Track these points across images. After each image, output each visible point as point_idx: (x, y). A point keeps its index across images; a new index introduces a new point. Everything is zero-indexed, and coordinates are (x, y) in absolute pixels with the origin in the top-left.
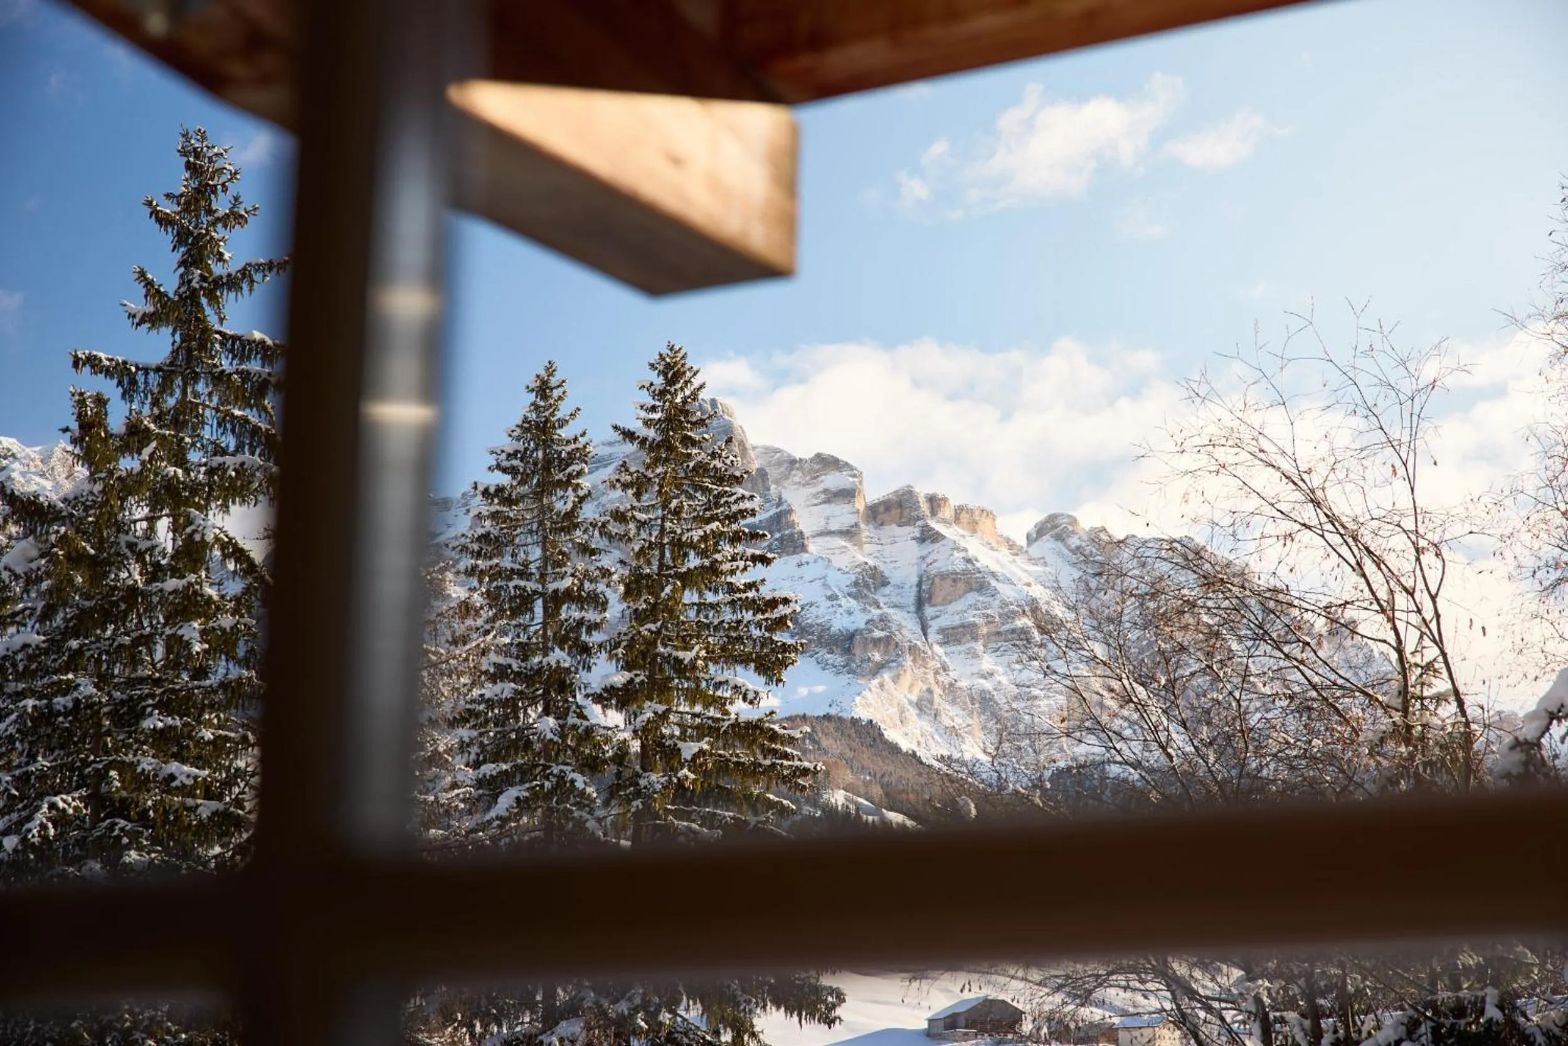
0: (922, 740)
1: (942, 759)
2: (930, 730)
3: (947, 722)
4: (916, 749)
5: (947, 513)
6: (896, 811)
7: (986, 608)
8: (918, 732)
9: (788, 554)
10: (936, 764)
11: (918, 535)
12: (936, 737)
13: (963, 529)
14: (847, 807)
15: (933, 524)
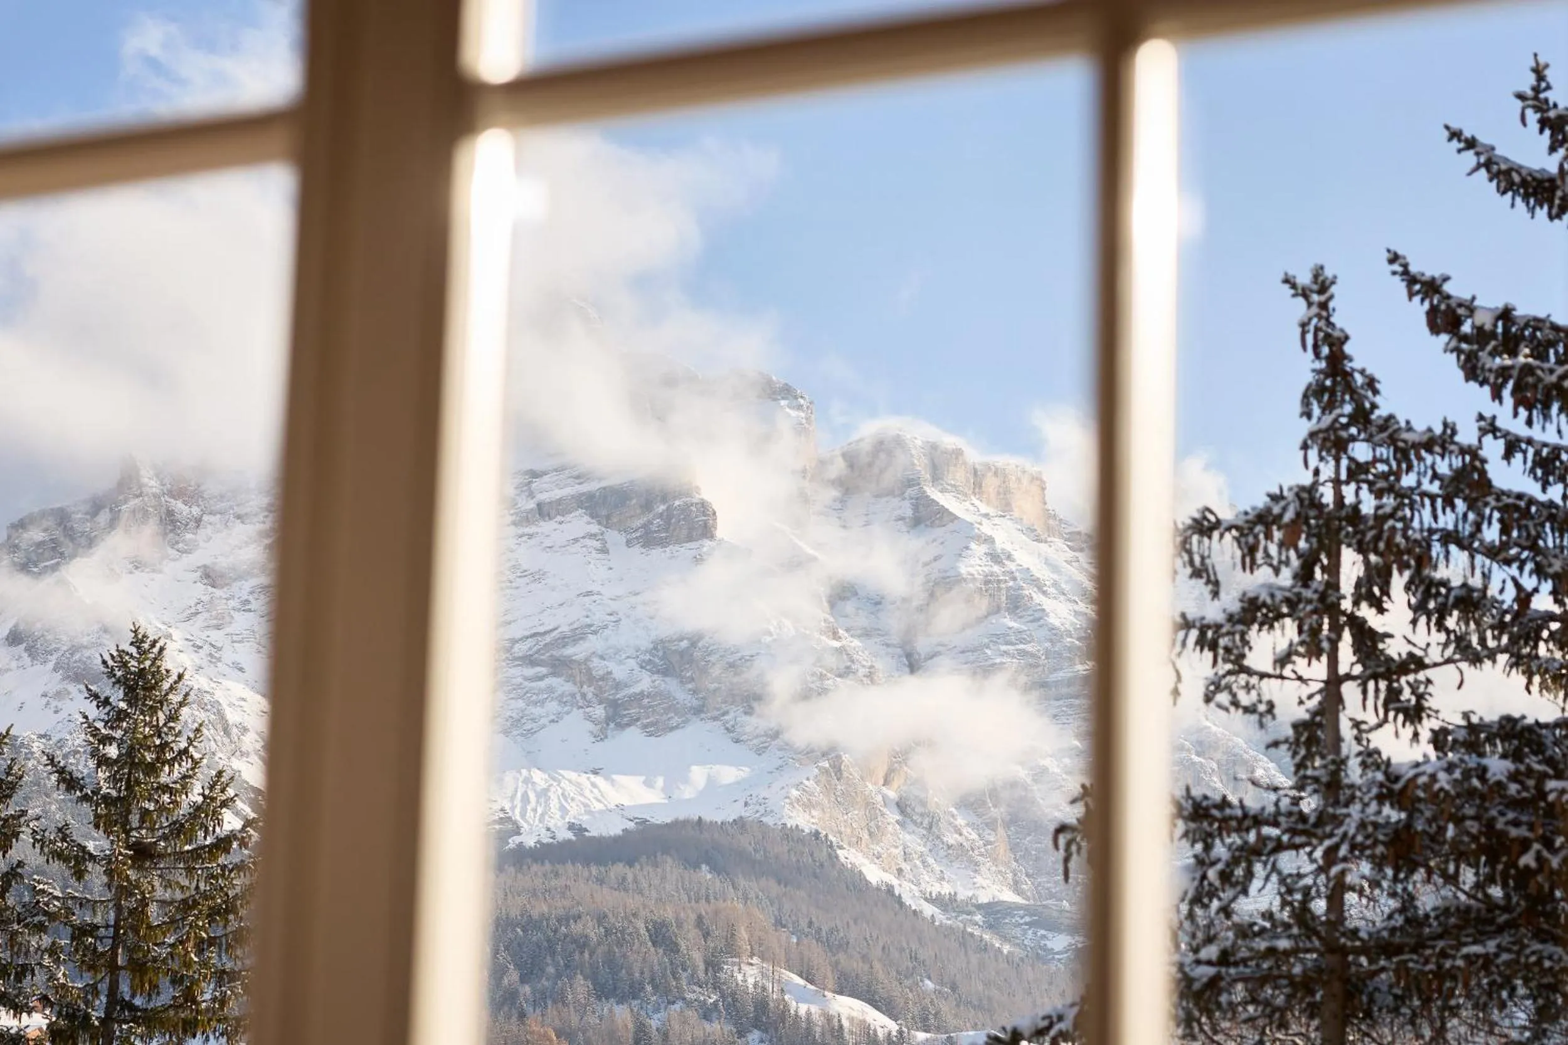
0: (906, 867)
1: (937, 901)
2: (921, 849)
3: (951, 839)
4: (895, 882)
5: (958, 476)
6: (853, 994)
7: (1022, 641)
8: (898, 852)
9: (679, 542)
10: (929, 910)
11: (909, 512)
12: (931, 860)
13: (988, 503)
14: (764, 989)
15: (934, 494)
